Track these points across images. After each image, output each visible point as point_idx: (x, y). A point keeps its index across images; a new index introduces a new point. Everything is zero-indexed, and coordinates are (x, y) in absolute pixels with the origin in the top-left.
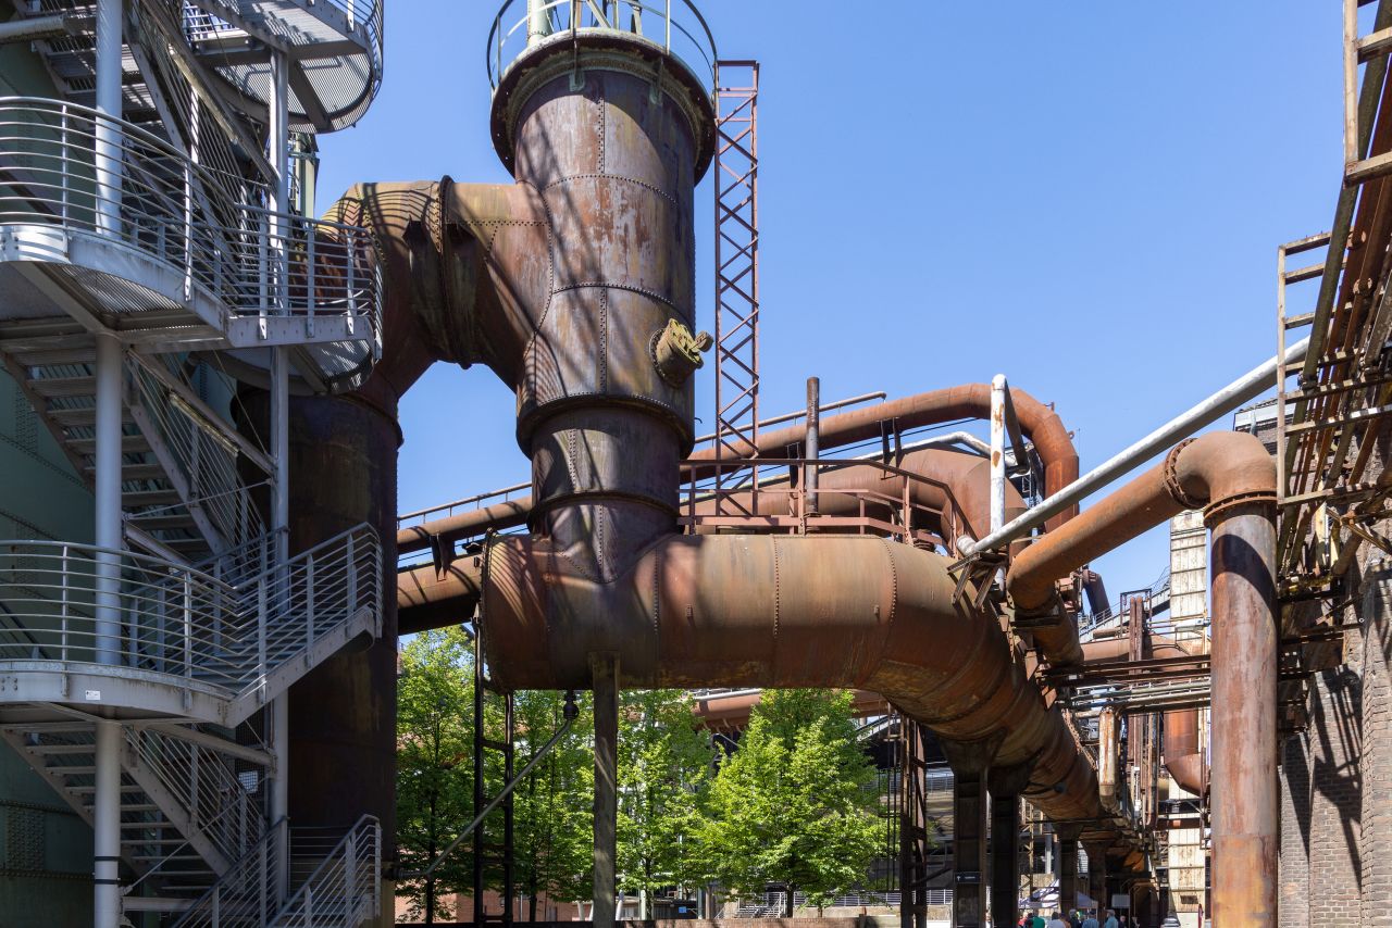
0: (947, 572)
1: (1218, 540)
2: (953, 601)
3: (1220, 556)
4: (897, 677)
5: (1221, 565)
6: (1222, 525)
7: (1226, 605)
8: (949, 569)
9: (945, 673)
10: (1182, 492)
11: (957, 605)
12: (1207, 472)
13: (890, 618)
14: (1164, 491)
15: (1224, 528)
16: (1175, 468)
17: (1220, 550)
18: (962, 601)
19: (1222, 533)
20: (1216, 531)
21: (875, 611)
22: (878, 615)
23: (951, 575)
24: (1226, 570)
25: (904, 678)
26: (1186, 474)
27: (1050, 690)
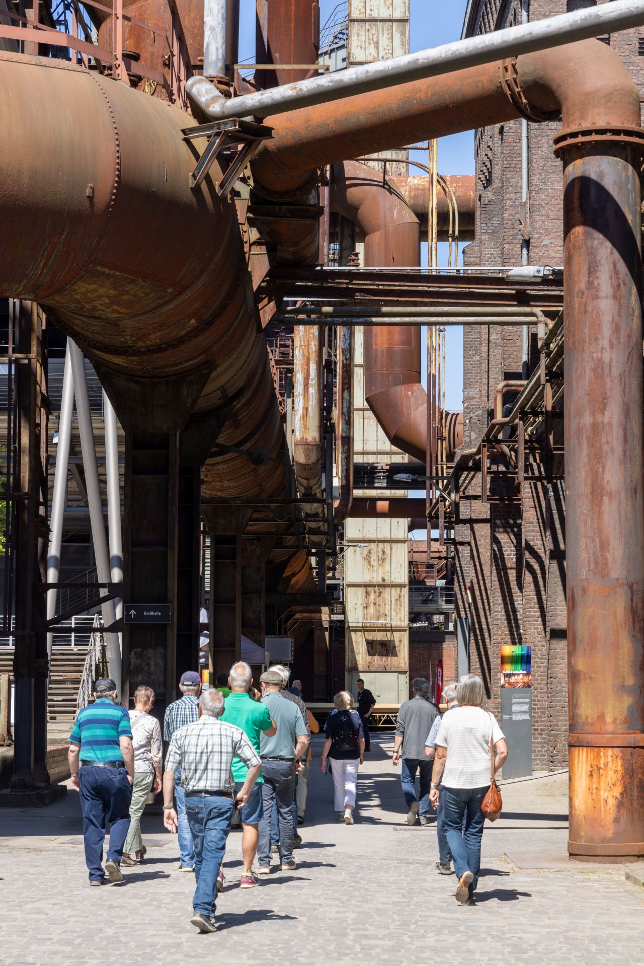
0: (183, 136)
1: (574, 180)
2: (191, 183)
3: (576, 203)
4: (102, 291)
5: (577, 214)
6: (579, 162)
7: (585, 270)
8: (183, 131)
9: (170, 290)
10: (524, 101)
11: (197, 190)
12: (559, 86)
13: (109, 205)
14: (499, 92)
15: (581, 167)
16: (517, 67)
17: (576, 195)
18: (204, 186)
19: (579, 173)
20: (570, 168)
21: (88, 192)
22: (91, 198)
23: (187, 141)
24: (585, 224)
25: (112, 292)
26: (531, 78)
27: (269, 302)
